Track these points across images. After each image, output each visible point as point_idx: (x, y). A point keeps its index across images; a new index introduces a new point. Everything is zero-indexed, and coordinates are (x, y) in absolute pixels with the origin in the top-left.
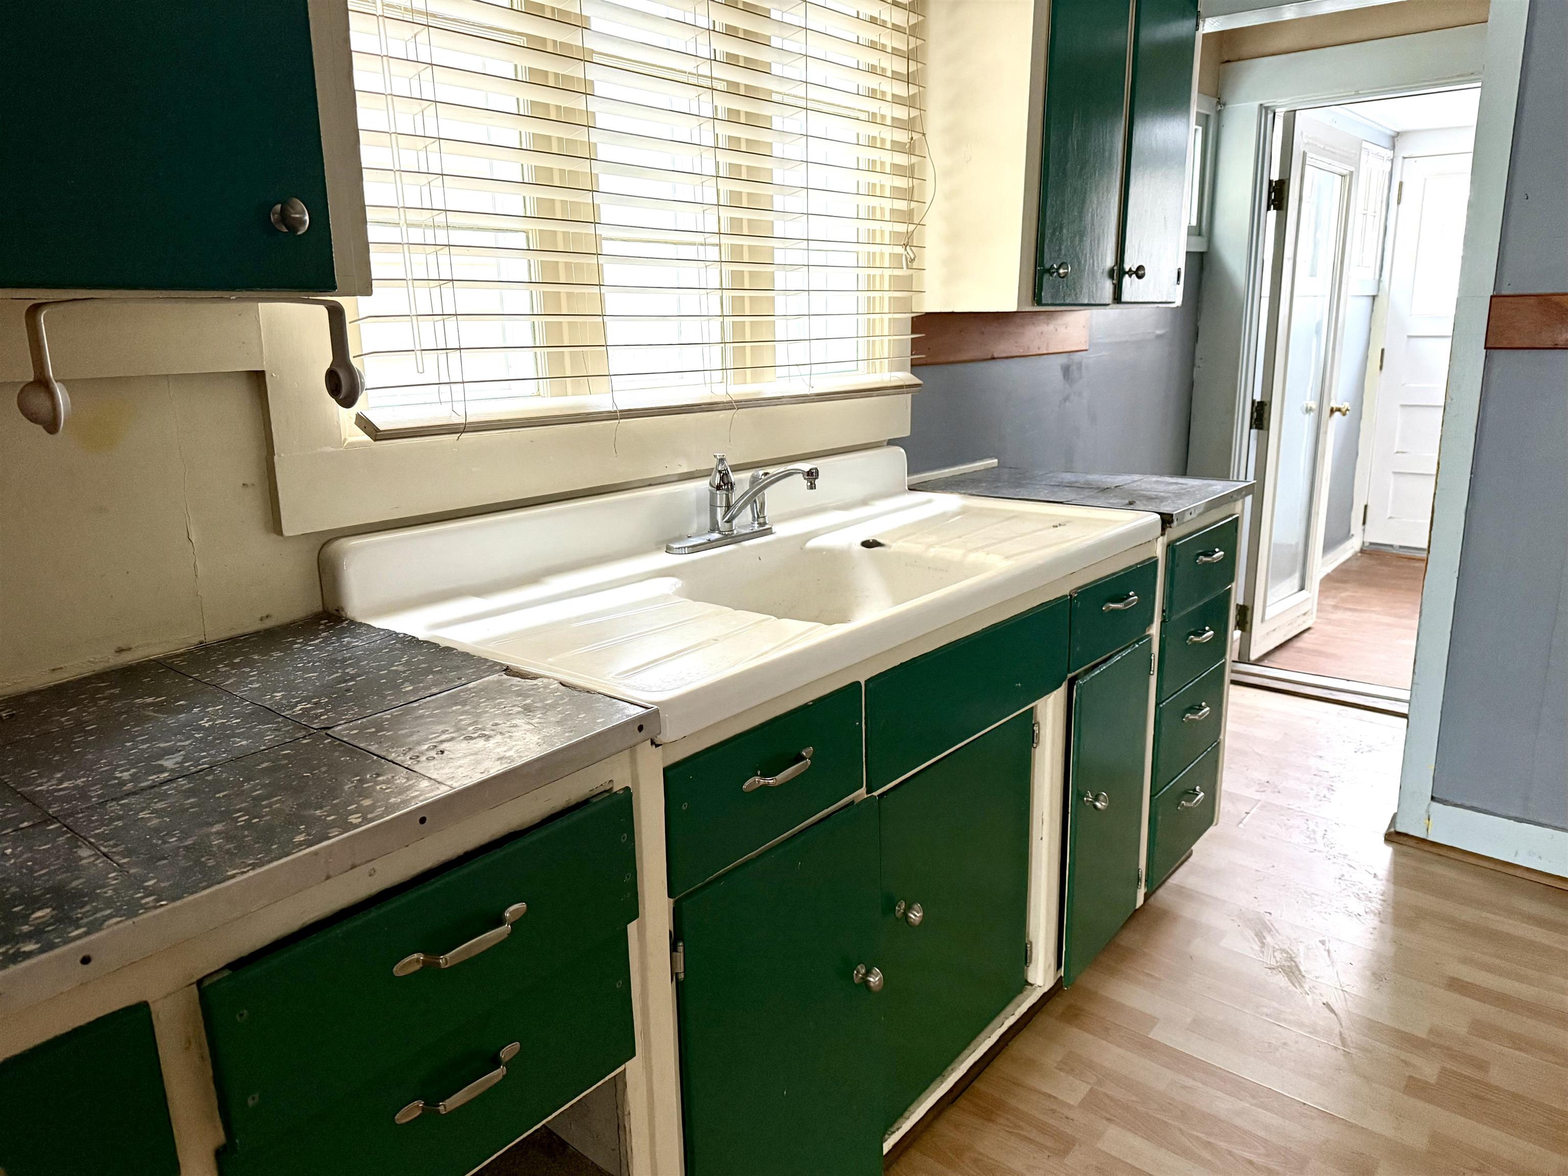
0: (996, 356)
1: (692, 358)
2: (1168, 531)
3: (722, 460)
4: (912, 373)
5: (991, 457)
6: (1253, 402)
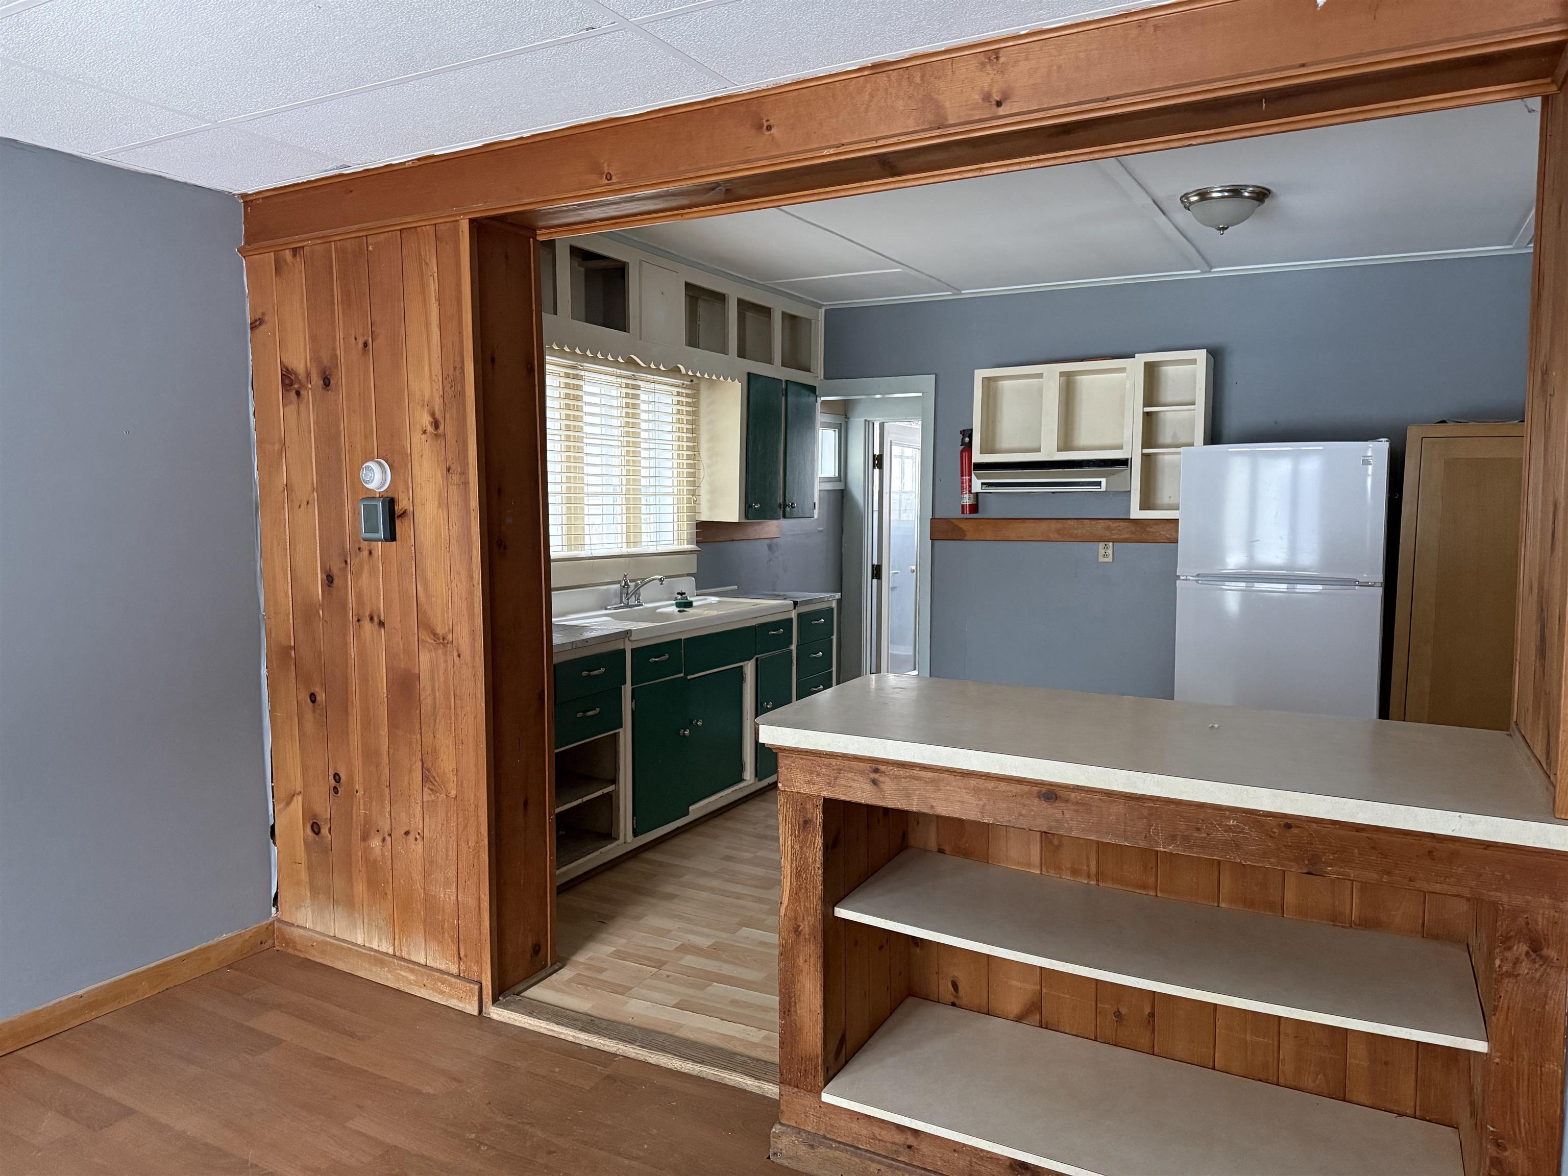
0: (734, 539)
1: (612, 539)
2: (797, 608)
3: (625, 576)
4: (697, 545)
5: (734, 585)
6: (873, 566)
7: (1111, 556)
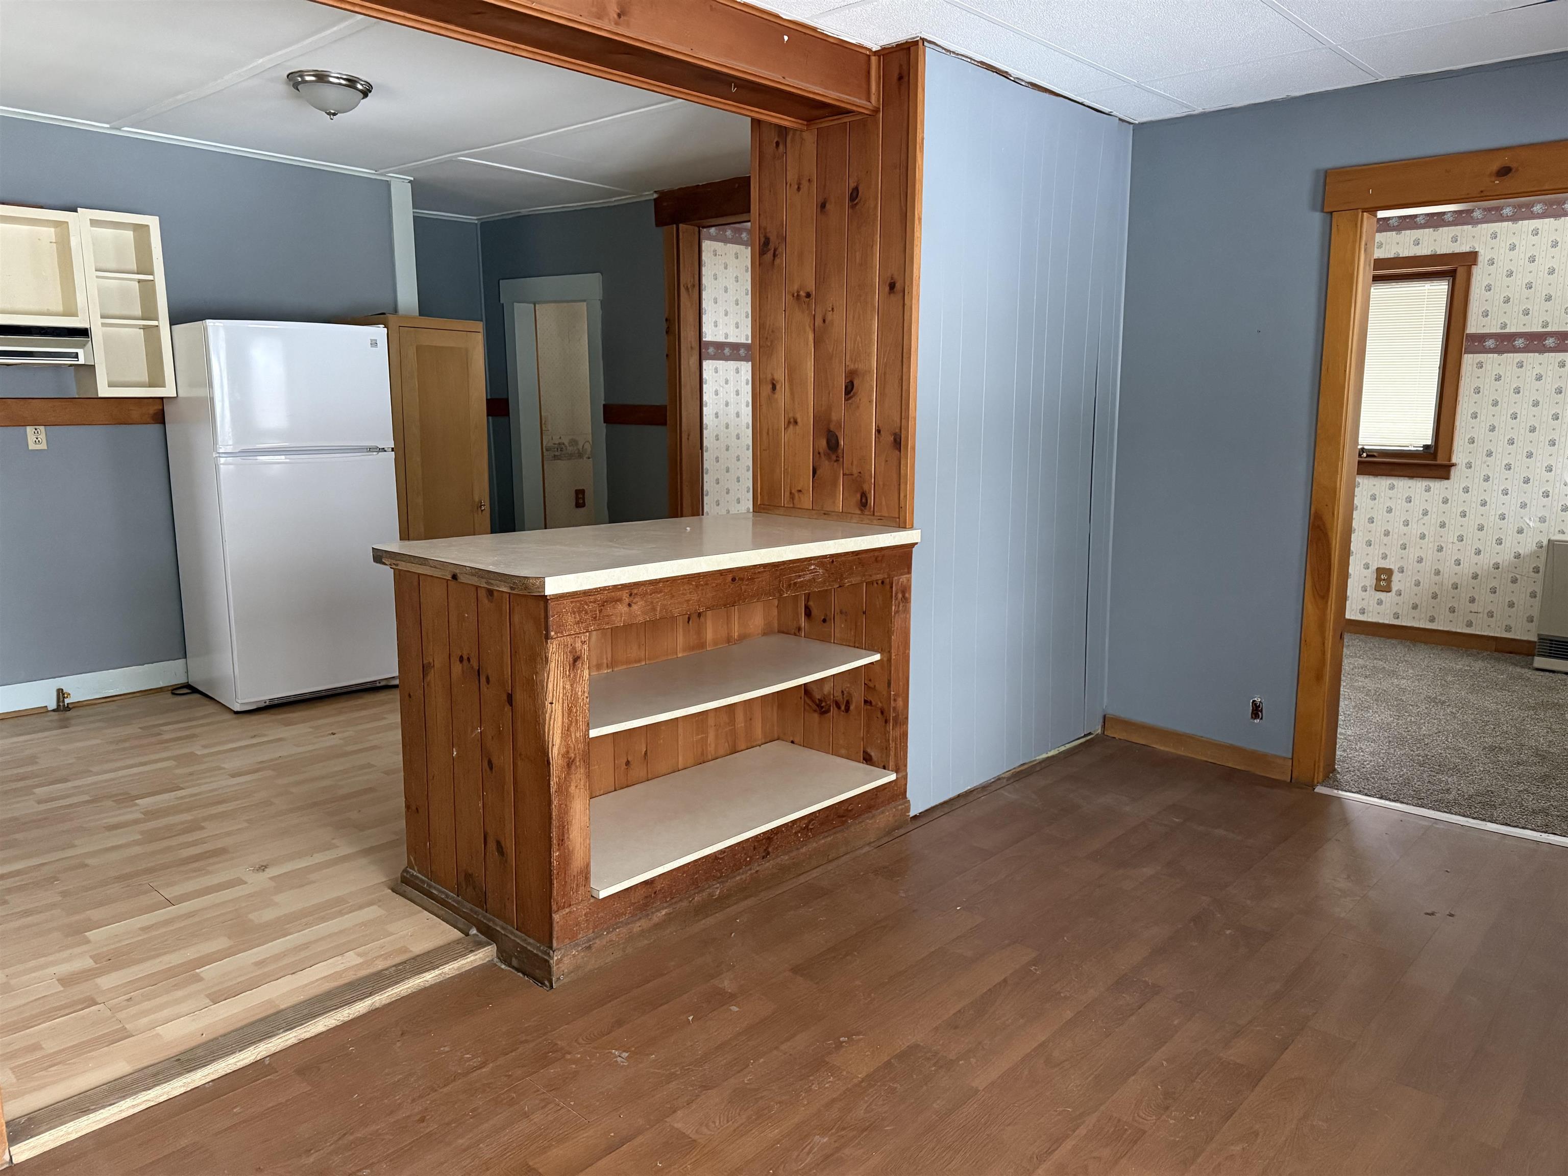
7: (44, 441)
